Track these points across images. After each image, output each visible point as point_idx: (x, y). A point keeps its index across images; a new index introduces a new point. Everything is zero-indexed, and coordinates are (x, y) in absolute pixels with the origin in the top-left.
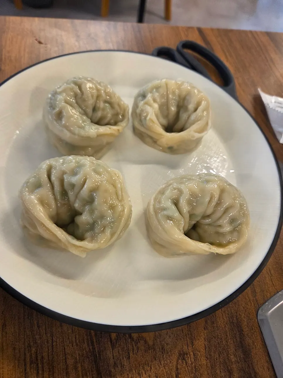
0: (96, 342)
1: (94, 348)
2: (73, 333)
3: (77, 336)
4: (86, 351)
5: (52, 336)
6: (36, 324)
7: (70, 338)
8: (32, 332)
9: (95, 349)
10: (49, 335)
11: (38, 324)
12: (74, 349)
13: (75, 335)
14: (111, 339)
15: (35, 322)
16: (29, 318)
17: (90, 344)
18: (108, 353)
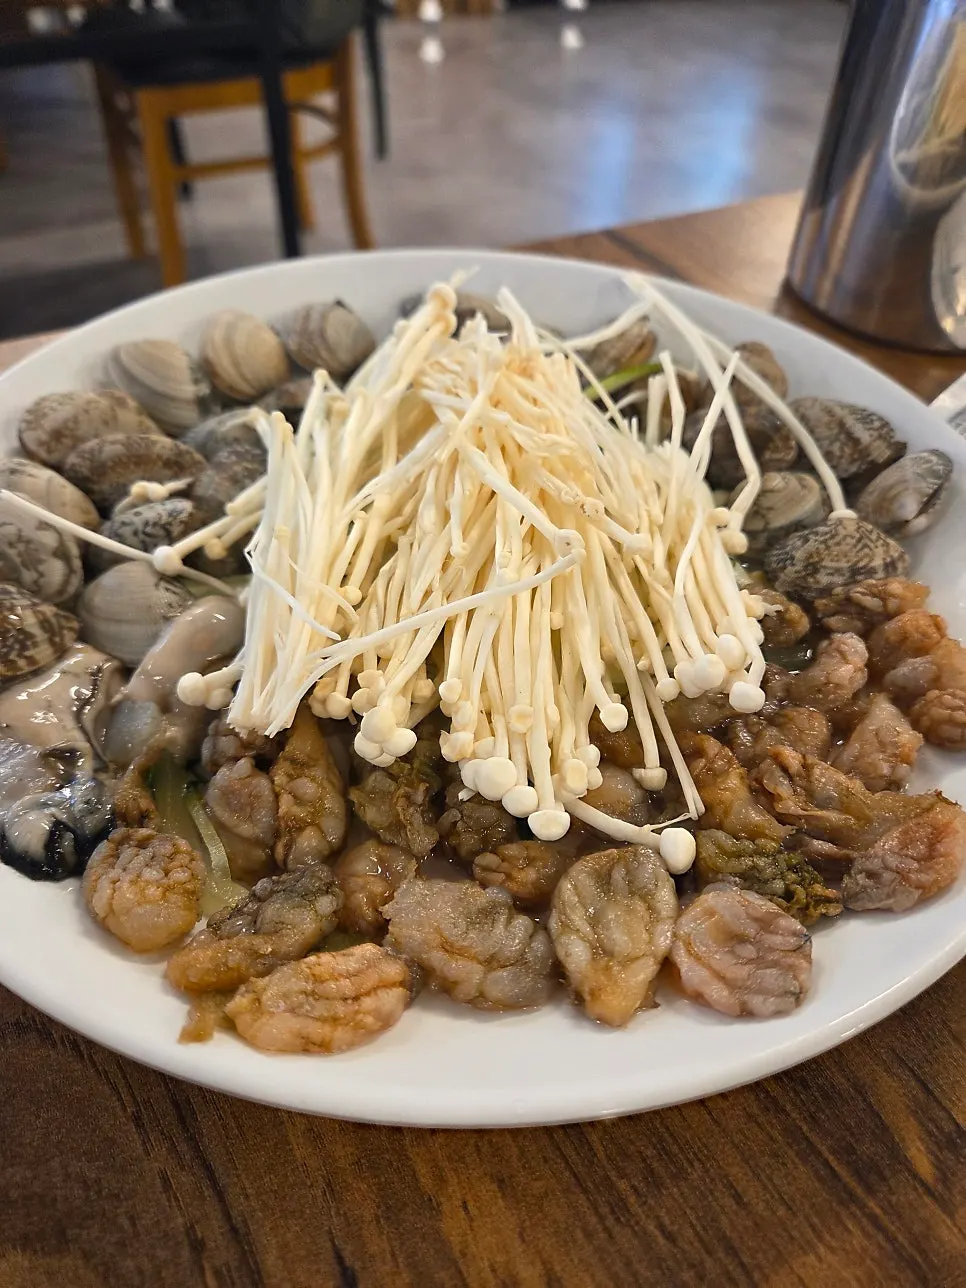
0: (885, 1212)
1: (892, 1240)
2: (794, 1214)
3: (816, 1220)
4: (873, 1259)
5: (732, 1251)
6: (657, 1233)
7: (795, 1233)
8: (660, 1267)
9: (896, 1239)
10: (721, 1255)
11: (661, 1227)
12: (830, 1266)
13: (807, 1218)
14: (923, 1183)
15: (651, 1227)
16: (622, 1219)
17: (870, 1229)
18: (944, 1233)
